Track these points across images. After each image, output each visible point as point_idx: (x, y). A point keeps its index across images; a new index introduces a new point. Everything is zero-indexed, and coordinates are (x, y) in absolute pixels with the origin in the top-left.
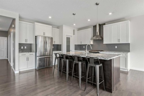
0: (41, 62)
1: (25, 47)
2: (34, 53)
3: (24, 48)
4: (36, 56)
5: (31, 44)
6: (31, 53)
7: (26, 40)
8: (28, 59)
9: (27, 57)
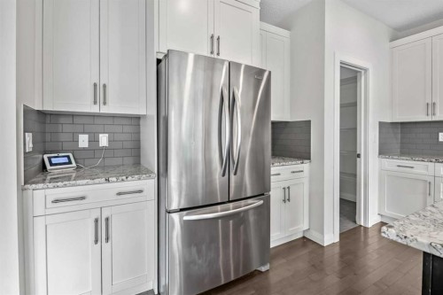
0: (199, 252)
1: (104, 140)
2: (149, 184)
3: (94, 140)
4: (162, 211)
5: (138, 118)
6: (131, 184)
7: (100, 92)
8: (102, 231)
9: (96, 214)
